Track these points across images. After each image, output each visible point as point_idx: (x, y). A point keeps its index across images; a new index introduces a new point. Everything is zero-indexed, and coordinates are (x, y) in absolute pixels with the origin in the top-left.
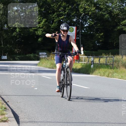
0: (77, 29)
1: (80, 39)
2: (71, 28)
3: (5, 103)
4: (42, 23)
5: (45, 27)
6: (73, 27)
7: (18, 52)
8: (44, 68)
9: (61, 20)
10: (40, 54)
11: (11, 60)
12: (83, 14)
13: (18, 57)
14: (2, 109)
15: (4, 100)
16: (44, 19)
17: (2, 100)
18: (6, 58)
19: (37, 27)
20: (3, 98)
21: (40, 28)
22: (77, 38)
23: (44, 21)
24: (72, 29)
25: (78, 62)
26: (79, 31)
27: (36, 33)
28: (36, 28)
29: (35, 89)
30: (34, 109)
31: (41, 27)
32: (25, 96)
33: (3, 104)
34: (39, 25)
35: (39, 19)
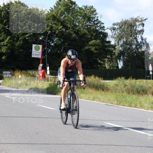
0: (43, 47)
1: (46, 58)
4: (7, 41)
5: (9, 44)
6: (39, 45)
8: (8, 88)
9: (27, 38)
10: (4, 72)
12: (50, 32)
16: (8, 37)
19: (1, 45)
21: (3, 45)
22: (43, 57)
23: (8, 39)
24: (38, 47)
25: (43, 82)
31: (5, 44)
34: (3, 42)
35: (3, 36)
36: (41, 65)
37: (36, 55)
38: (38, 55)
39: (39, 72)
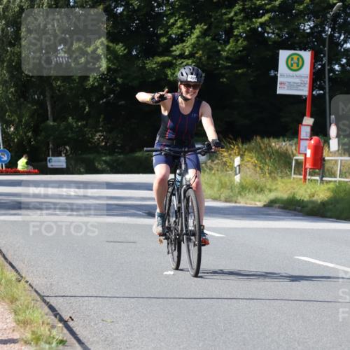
0: (316, 59)
1: (325, 94)
2: (295, 57)
3: (60, 325)
4: (192, 39)
5: (201, 52)
6: (302, 53)
7: (106, 143)
9: (260, 29)
11: (82, 170)
12: (338, 4)
13: (105, 162)
14: (49, 343)
15: (58, 314)
16: (198, 26)
17: (50, 312)
18: (64, 165)
19: (174, 53)
20: (53, 305)
21: (182, 56)
22: (314, 93)
23: (197, 32)
24: (298, 59)
25: (317, 178)
26: (323, 66)
27: (169, 73)
28: (170, 58)
29: (165, 273)
30: (162, 344)
31: (187, 53)
32: (132, 300)
33: (53, 327)
34: (180, 46)
35: (179, 24)
36: (308, 121)
37: (291, 86)
38: (297, 86)
39: (304, 144)
